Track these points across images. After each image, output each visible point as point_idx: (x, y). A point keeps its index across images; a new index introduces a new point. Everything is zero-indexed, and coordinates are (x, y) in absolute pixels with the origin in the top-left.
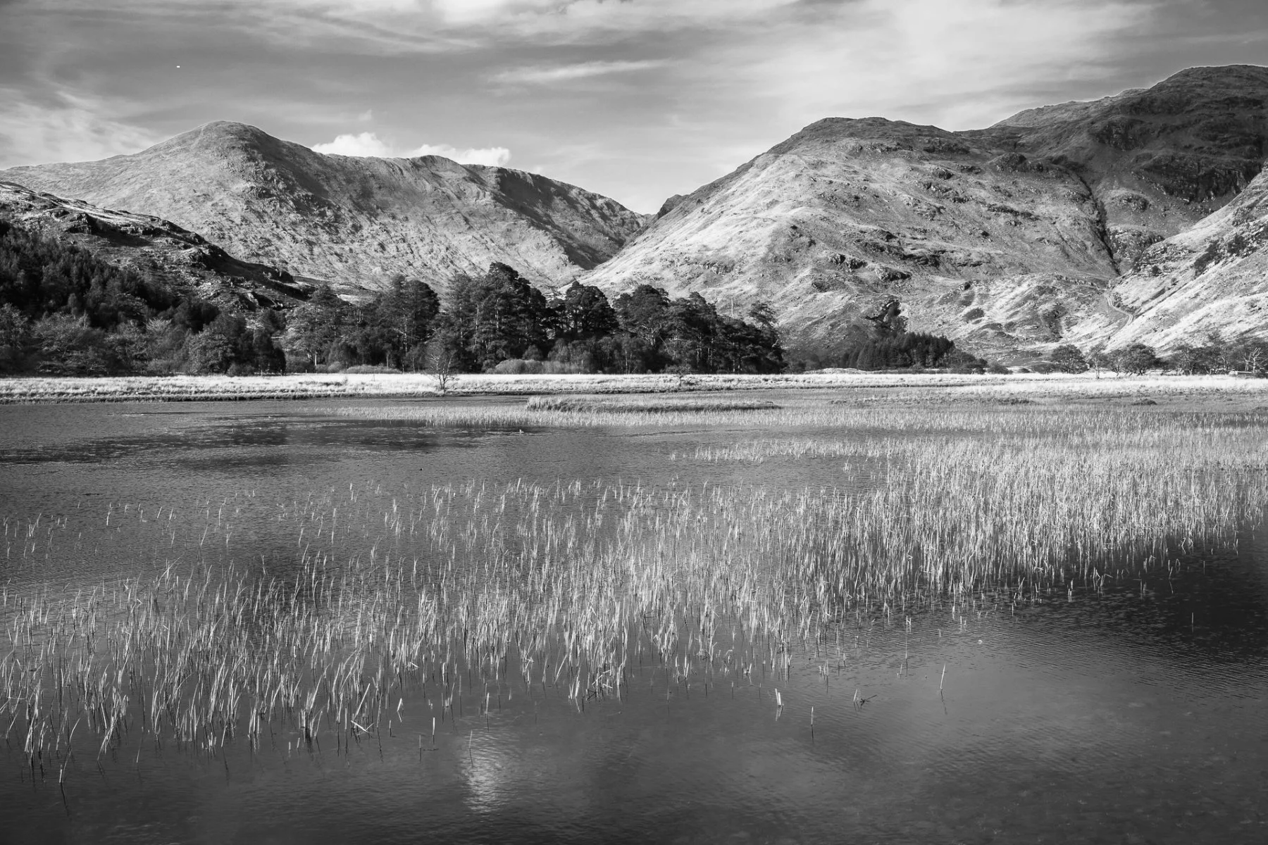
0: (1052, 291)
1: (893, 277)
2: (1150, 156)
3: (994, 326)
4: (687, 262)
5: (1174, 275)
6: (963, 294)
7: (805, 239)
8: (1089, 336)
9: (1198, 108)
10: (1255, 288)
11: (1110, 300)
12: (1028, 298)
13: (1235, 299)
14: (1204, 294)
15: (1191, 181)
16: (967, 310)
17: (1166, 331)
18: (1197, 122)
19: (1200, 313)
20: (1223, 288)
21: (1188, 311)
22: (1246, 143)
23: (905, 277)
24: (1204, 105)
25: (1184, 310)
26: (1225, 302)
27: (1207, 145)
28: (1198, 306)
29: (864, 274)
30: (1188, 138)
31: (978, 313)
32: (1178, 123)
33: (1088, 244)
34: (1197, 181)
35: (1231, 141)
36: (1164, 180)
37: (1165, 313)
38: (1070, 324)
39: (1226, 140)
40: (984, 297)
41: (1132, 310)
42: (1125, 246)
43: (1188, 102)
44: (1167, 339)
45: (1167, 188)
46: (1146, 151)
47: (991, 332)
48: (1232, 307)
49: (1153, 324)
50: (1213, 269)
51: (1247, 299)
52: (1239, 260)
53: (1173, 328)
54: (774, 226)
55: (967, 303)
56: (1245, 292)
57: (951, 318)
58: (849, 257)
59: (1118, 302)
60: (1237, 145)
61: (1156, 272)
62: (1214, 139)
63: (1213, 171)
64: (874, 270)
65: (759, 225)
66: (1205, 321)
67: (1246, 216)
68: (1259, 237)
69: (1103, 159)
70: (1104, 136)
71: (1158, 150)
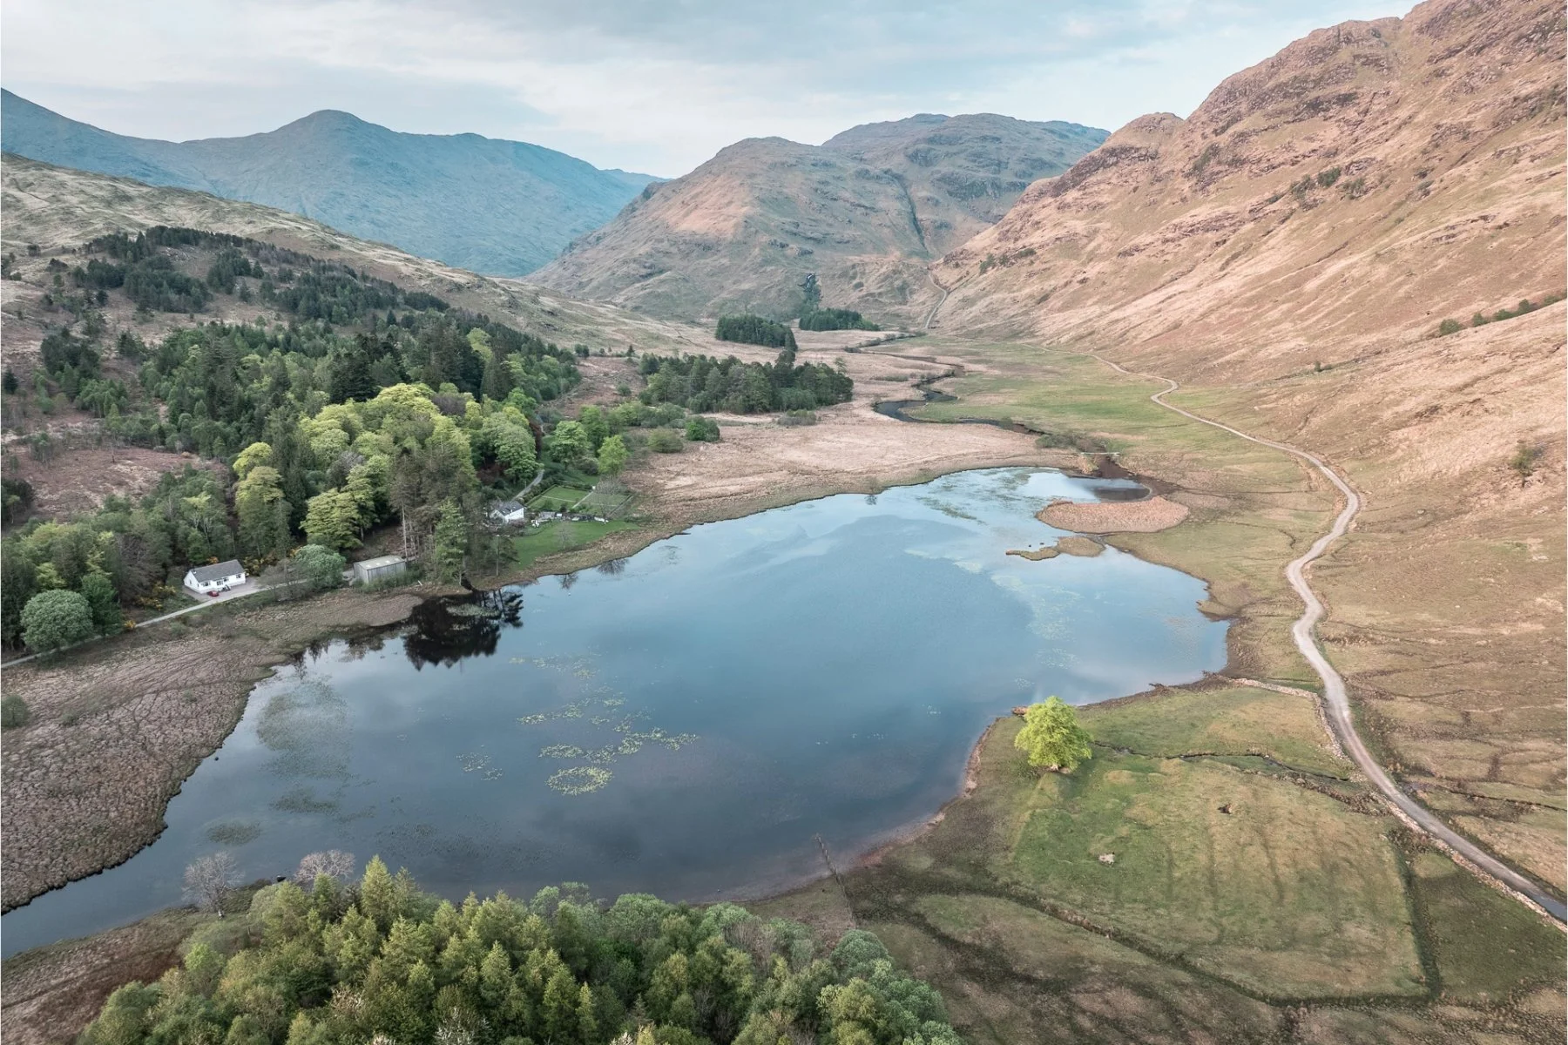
0: (900, 272)
1: (805, 253)
2: (940, 172)
3: (872, 295)
4: (685, 242)
5: (967, 268)
6: (851, 273)
7: (753, 229)
8: (924, 303)
10: (1015, 289)
11: (932, 280)
12: (887, 277)
13: (1005, 294)
14: (988, 288)
15: (962, 188)
16: (855, 282)
18: (966, 150)
19: (988, 300)
20: (999, 285)
21: (982, 298)
22: (992, 165)
23: (811, 253)
24: (969, 140)
25: (978, 297)
26: (999, 295)
27: (971, 165)
28: (986, 295)
29: (788, 252)
30: (961, 161)
31: (860, 285)
32: (955, 151)
33: (907, 227)
34: (965, 188)
35: (984, 163)
36: (947, 187)
37: (968, 296)
38: (912, 293)
39: (981, 162)
40: (863, 273)
41: (945, 288)
42: (927, 229)
45: (949, 192)
46: (937, 168)
47: (870, 299)
48: (1003, 299)
49: (960, 304)
50: (991, 271)
51: (1012, 295)
52: (1005, 269)
54: (734, 221)
55: (854, 277)
56: (1010, 290)
57: (846, 287)
58: (779, 241)
59: (936, 281)
60: (987, 166)
61: (957, 265)
62: (975, 161)
63: (974, 182)
64: (794, 248)
65: (725, 220)
67: (1004, 237)
68: (1016, 257)
69: (913, 172)
70: (913, 157)
71: (944, 168)
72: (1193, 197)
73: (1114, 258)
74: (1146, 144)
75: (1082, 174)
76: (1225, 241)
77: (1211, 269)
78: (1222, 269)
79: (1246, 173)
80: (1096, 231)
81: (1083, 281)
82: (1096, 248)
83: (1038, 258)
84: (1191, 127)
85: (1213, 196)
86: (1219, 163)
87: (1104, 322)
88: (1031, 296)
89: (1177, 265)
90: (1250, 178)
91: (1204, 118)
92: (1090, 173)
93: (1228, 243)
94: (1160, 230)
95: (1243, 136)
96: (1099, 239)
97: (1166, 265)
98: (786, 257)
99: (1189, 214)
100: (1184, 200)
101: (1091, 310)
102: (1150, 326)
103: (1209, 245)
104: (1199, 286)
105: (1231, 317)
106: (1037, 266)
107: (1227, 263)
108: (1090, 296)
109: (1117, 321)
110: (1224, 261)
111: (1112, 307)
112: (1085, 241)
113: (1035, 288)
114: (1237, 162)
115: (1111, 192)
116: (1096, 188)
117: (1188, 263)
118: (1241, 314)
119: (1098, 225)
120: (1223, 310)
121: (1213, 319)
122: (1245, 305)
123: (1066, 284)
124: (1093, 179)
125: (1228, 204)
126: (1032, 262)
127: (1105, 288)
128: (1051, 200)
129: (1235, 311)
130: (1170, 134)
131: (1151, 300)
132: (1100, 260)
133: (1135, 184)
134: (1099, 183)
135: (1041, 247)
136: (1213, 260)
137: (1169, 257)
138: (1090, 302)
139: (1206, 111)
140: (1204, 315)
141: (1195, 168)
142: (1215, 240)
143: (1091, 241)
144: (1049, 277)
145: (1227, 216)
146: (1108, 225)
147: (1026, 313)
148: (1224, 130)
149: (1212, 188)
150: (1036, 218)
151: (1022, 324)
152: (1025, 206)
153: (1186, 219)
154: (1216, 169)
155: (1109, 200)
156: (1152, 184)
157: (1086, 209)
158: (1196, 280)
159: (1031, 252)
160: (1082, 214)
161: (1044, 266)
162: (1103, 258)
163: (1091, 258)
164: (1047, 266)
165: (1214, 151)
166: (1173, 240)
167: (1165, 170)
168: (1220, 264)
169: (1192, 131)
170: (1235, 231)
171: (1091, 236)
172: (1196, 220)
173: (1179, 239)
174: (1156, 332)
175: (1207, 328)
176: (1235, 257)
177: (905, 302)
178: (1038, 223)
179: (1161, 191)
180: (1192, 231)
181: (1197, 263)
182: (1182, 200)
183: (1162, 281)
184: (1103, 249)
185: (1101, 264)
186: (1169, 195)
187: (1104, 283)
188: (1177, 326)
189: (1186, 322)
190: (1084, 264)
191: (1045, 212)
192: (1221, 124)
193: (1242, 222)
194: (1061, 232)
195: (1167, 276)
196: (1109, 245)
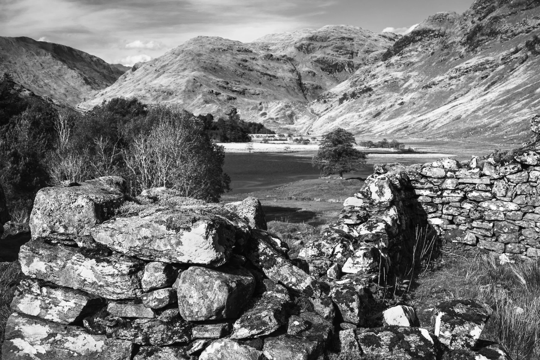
0: (290, 107)
1: (230, 99)
2: (316, 57)
3: (272, 119)
4: (155, 91)
5: (331, 103)
6: (259, 107)
7: (199, 84)
8: (304, 123)
9: (332, 40)
10: (360, 110)
11: (310, 111)
12: (282, 109)
13: (354, 114)
14: (343, 111)
15: (330, 66)
16: (261, 112)
17: (332, 123)
18: (332, 45)
19: (343, 117)
20: (350, 109)
21: (339, 117)
22: (348, 53)
23: (235, 99)
24: (334, 39)
25: (337, 116)
26: (350, 114)
27: (335, 53)
28: (342, 115)
29: (220, 98)
30: (329, 51)
31: (265, 114)
32: (325, 45)
33: (296, 88)
34: (332, 66)
35: (343, 53)
36: (321, 65)
37: (331, 117)
38: (297, 118)
39: (341, 52)
40: (267, 108)
41: (318, 115)
42: (308, 89)
43: (329, 38)
44: (333, 126)
45: (322, 68)
46: (314, 55)
47: (271, 121)
48: (353, 116)
49: (327, 121)
50: (345, 102)
51: (358, 114)
52: (354, 100)
53: (334, 122)
54: (187, 79)
55: (261, 110)
56: (357, 111)
57: (256, 115)
58: (215, 91)
59: (312, 111)
60: (345, 54)
61: (325, 102)
62: (337, 51)
63: (337, 63)
64: (224, 95)
65: (181, 78)
66: (345, 121)
67: (354, 84)
68: (360, 93)
69: (300, 57)
70: (300, 48)
71: (319, 55)
72: (467, 55)
73: (420, 90)
74: (438, 28)
75: (400, 47)
76: (487, 76)
77: (479, 91)
78: (485, 90)
79: (499, 39)
80: (409, 77)
81: (402, 104)
82: (409, 86)
83: (374, 92)
84: (465, 18)
85: (480, 53)
86: (482, 35)
87: (414, 122)
88: (370, 114)
89: (458, 91)
90: (501, 41)
91: (473, 12)
92: (406, 46)
93: (489, 77)
94: (447, 73)
95: (496, 19)
96: (411, 81)
97: (452, 92)
98: (219, 100)
99: (465, 63)
100: (462, 57)
101: (405, 118)
102: (442, 120)
103: (477, 79)
104: (472, 100)
105: (491, 111)
106: (374, 97)
107: (489, 87)
108: (405, 111)
109: (422, 120)
110: (486, 86)
111: (419, 115)
112: (402, 82)
113: (372, 109)
114: (494, 34)
115: (418, 56)
116: (409, 54)
117: (465, 89)
118: (497, 109)
119: (410, 73)
120: (486, 108)
121: (480, 113)
122: (499, 104)
123: (391, 106)
124: (407, 49)
125: (488, 56)
126: (370, 95)
127: (415, 106)
128: (382, 63)
129: (493, 108)
130: (453, 22)
131: (443, 109)
132: (412, 92)
133: (432, 51)
134: (410, 51)
135: (376, 86)
136: (480, 86)
137: (453, 87)
138: (406, 114)
139: (474, 8)
140: (474, 112)
141: (468, 39)
142: (481, 76)
143: (406, 82)
144: (381, 103)
145: (487, 62)
146: (416, 73)
147: (367, 123)
148: (484, 17)
149: (478, 49)
150: (373, 73)
151: (364, 128)
152: (367, 67)
153: (463, 65)
154: (480, 38)
155: (417, 60)
156: (442, 50)
157: (403, 66)
158: (470, 97)
159: (369, 89)
160: (401, 68)
161: (378, 97)
162: (413, 91)
163: (407, 90)
164: (380, 96)
165: (479, 28)
166: (455, 77)
167: (450, 42)
168: (484, 88)
169: (466, 20)
170: (493, 71)
171: (406, 79)
172: (469, 65)
173: (459, 76)
174: (445, 123)
175: (477, 118)
176: (493, 84)
177: (292, 123)
178: (374, 75)
179: (448, 53)
180: (467, 72)
181: (470, 89)
182: (461, 57)
183: (449, 100)
184: (414, 86)
185: (413, 94)
186: (453, 55)
187: (414, 104)
188: (458, 118)
189: (464, 116)
190: (402, 95)
191: (378, 70)
192: (483, 15)
193: (497, 65)
194: (387, 78)
195: (452, 97)
196: (417, 84)
